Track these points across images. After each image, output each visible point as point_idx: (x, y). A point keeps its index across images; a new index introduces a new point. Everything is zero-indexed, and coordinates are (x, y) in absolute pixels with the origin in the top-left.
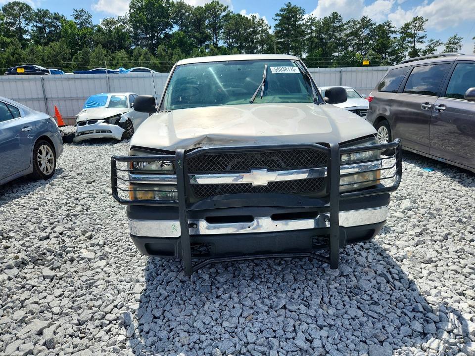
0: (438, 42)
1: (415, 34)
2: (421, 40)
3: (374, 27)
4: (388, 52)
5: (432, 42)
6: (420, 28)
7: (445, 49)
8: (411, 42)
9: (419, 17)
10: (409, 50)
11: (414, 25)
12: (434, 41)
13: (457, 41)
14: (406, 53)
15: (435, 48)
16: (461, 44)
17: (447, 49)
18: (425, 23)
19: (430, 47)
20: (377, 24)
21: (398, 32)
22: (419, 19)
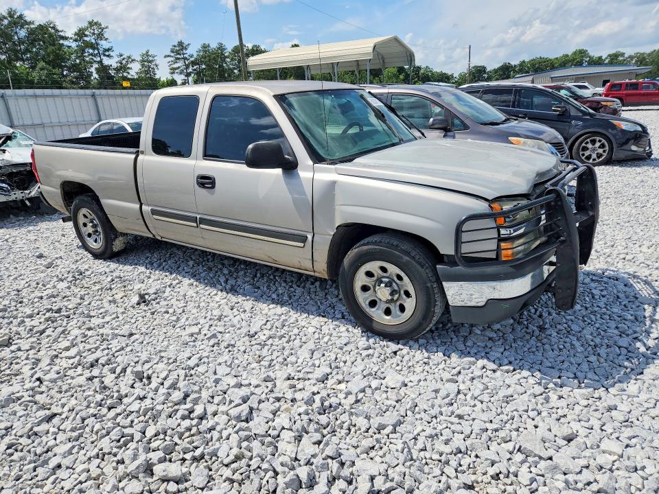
0: (129, 57)
1: (98, 44)
2: (107, 53)
3: (32, 26)
4: (66, 66)
5: (122, 57)
6: (100, 36)
7: (141, 67)
8: (95, 55)
9: (95, 21)
10: (96, 66)
11: (92, 31)
12: (124, 57)
13: (151, 59)
14: (93, 70)
15: (129, 66)
16: (157, 63)
17: (143, 67)
18: (105, 30)
19: (121, 64)
20: (37, 24)
21: (71, 38)
22: (96, 24)
